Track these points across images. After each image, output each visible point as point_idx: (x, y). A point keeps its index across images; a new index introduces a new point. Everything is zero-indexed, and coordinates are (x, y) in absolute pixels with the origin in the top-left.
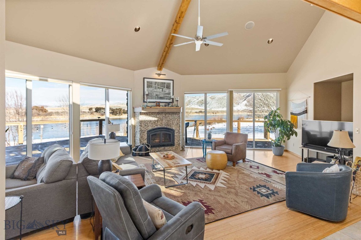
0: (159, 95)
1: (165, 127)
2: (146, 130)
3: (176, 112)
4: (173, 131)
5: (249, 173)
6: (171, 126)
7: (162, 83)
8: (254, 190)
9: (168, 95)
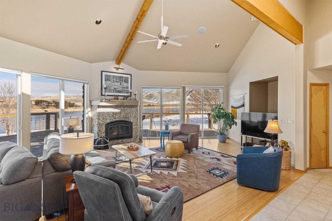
0: (117, 89)
1: (124, 120)
2: (104, 123)
3: (134, 106)
4: (131, 123)
5: (203, 159)
6: (130, 119)
7: (120, 77)
8: (210, 173)
9: (126, 88)
